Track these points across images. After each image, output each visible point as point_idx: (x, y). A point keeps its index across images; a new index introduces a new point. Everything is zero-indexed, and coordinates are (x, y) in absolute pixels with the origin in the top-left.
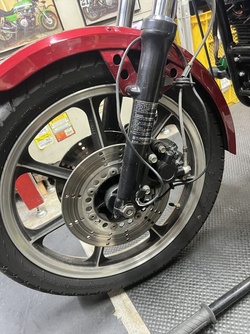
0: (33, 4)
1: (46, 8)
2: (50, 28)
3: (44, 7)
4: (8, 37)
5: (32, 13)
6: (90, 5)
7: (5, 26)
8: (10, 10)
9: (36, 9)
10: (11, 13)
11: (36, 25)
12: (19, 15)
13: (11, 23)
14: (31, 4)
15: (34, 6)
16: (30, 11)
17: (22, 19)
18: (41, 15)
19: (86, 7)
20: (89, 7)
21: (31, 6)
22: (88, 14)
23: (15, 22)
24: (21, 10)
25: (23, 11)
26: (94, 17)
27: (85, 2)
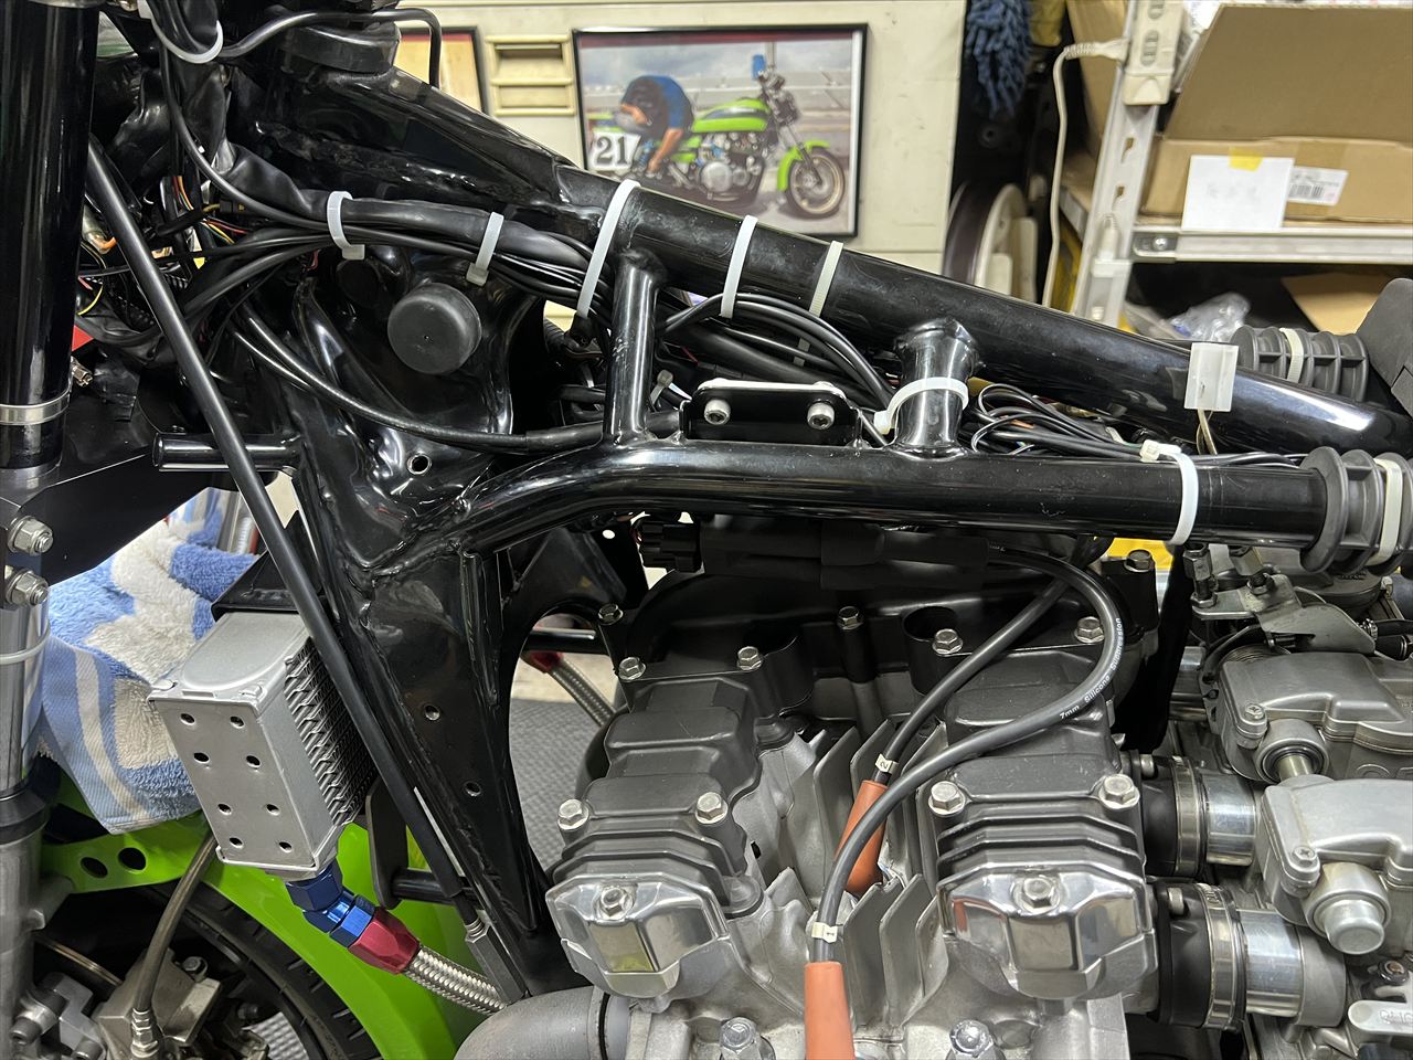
27: (615, 151)
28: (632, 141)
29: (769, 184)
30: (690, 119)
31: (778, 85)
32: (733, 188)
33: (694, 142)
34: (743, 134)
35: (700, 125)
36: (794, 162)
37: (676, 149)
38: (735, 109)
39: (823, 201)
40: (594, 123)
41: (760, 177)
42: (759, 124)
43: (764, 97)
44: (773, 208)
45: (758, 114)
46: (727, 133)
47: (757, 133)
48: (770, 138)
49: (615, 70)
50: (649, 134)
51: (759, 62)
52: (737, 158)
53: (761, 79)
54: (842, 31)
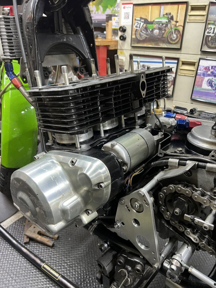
0: (169, 21)
1: (176, 27)
2: (171, 42)
3: (176, 25)
4: (142, 38)
5: (165, 27)
6: (215, 35)
7: (144, 30)
8: (152, 21)
9: (169, 25)
10: (151, 23)
11: (164, 36)
12: (156, 26)
13: (148, 30)
14: (167, 21)
15: (169, 23)
16: (164, 25)
17: (156, 29)
18: (171, 30)
19: (210, 36)
20: (213, 36)
21: (166, 22)
22: (209, 41)
23: (151, 30)
24: (159, 23)
25: (160, 24)
26: (213, 46)
27: (212, 31)
40: (209, 24)
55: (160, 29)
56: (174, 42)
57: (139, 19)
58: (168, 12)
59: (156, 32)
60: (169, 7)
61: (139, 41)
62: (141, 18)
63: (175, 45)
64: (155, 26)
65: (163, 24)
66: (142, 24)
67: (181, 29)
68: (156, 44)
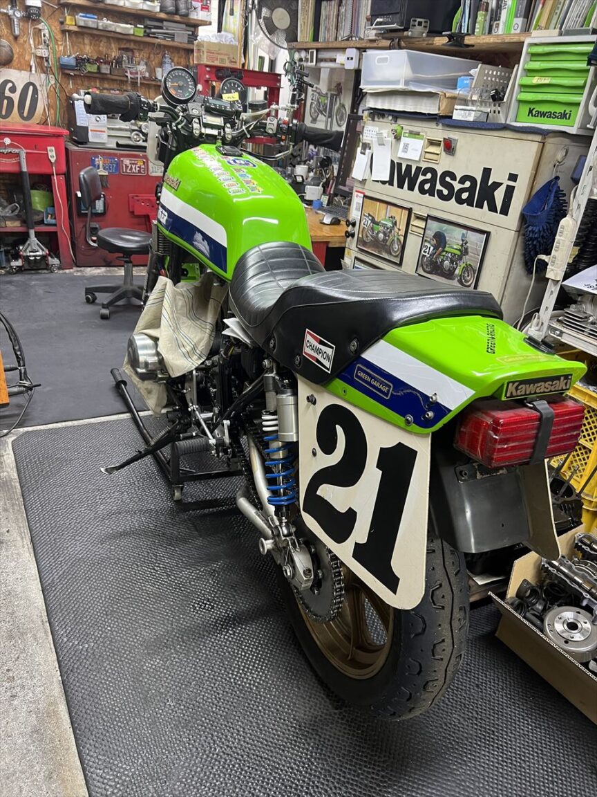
3: (398, 234)
4: (368, 240)
5: (389, 233)
7: (370, 230)
8: (379, 221)
9: (393, 231)
10: (378, 224)
11: (387, 244)
13: (374, 231)
14: (392, 226)
15: (393, 229)
16: (388, 230)
17: (381, 233)
18: (393, 238)
19: (425, 256)
22: (423, 262)
23: (376, 232)
24: (384, 225)
25: (385, 227)
26: (428, 270)
27: (427, 250)
28: (432, 248)
29: (457, 272)
30: (445, 246)
31: (466, 243)
32: (449, 270)
33: (444, 253)
34: (455, 254)
35: (447, 249)
36: (464, 267)
37: (440, 254)
38: (455, 247)
39: (468, 282)
40: (426, 241)
41: (455, 269)
42: (459, 253)
43: (462, 246)
44: (456, 279)
45: (459, 250)
46: (452, 253)
47: (458, 256)
48: (460, 258)
49: (434, 227)
50: (436, 248)
51: (463, 234)
52: (452, 262)
53: (463, 240)
54: (482, 232)
55: (385, 234)
56: (394, 254)
57: (367, 215)
58: (393, 215)
59: (381, 236)
60: (395, 209)
61: (364, 244)
62: (369, 214)
63: (396, 258)
64: (381, 228)
65: (388, 228)
66: (369, 222)
67: (402, 239)
68: (379, 252)
